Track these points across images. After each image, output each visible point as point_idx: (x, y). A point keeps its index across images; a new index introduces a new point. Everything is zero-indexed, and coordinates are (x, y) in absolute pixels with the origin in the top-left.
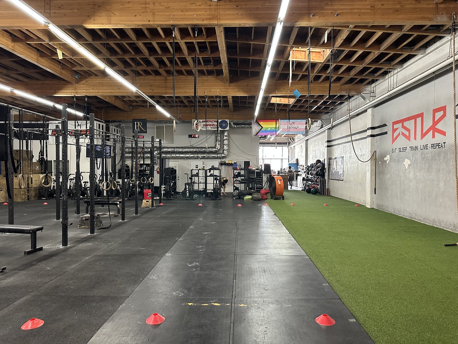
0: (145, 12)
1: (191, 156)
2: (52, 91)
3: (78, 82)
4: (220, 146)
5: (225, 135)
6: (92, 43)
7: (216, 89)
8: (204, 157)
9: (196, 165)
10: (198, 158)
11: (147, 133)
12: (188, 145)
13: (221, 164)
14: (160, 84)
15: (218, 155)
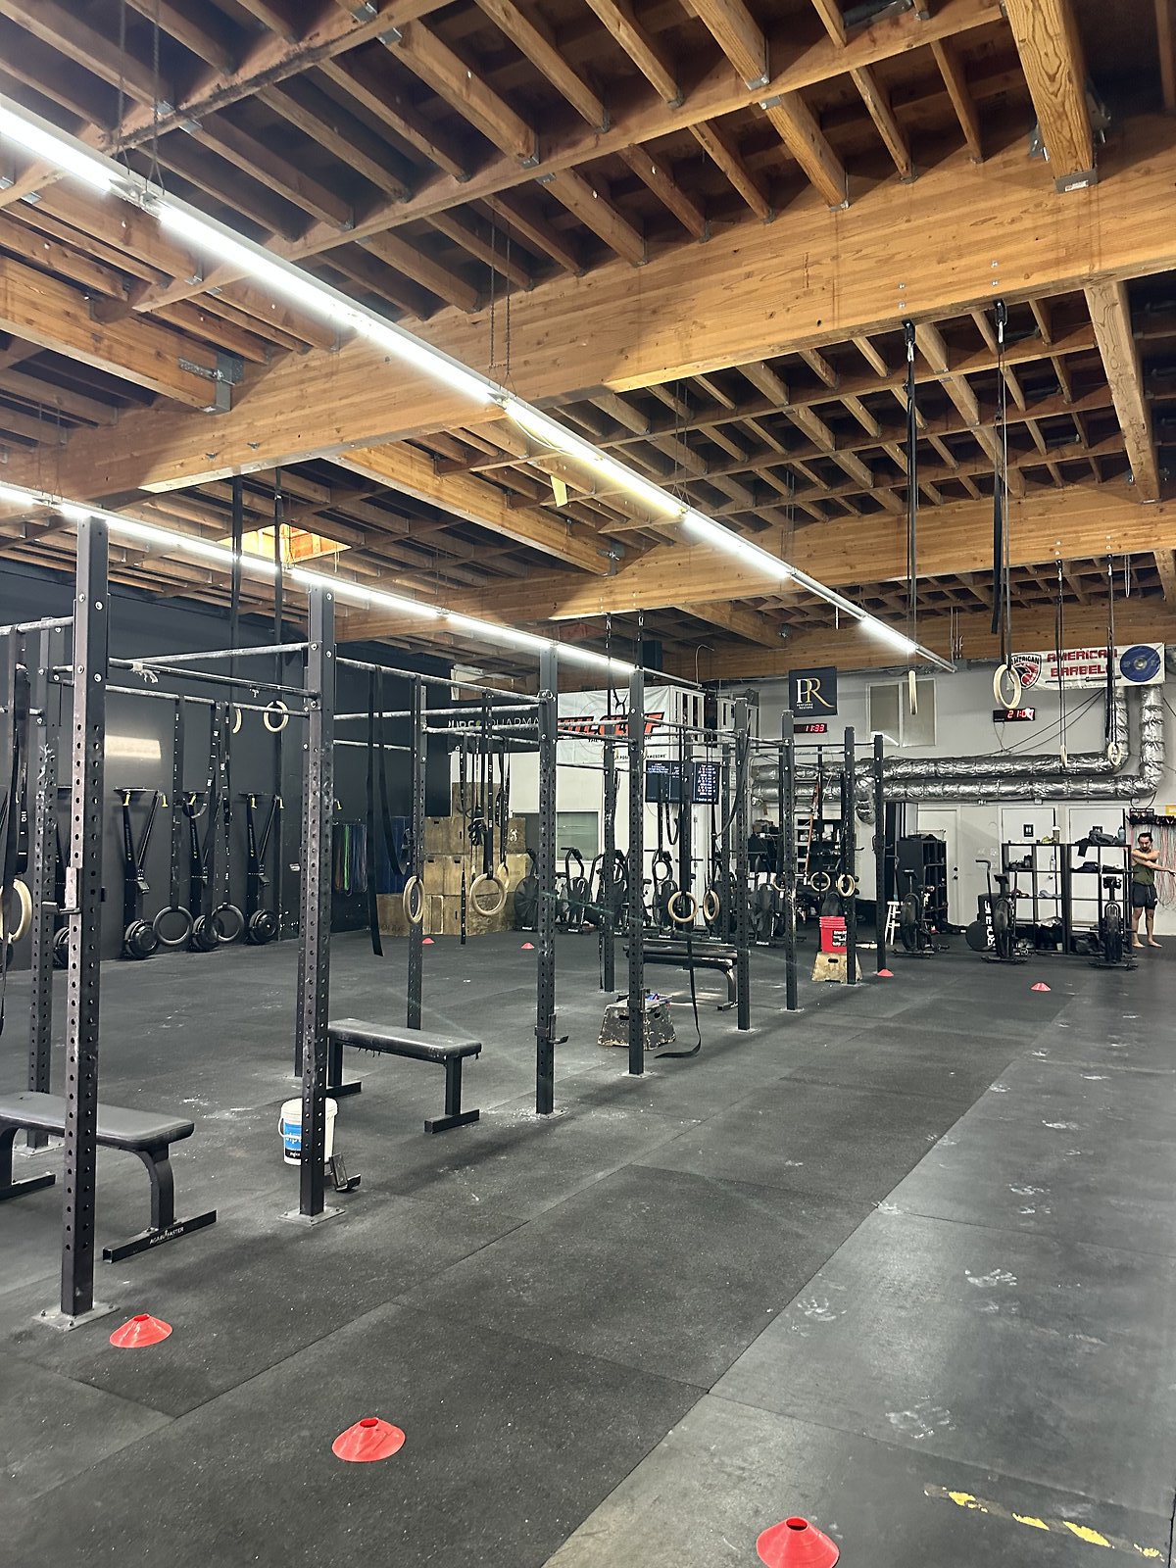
0: (805, 294)
1: (1005, 789)
2: (548, 605)
3: (617, 569)
4: (1129, 750)
5: (1147, 704)
6: (649, 438)
7: (1099, 529)
8: (1060, 793)
9: (1025, 826)
10: (1031, 797)
11: (835, 713)
12: (992, 749)
13: (1134, 821)
14: (877, 540)
15: (1120, 786)
